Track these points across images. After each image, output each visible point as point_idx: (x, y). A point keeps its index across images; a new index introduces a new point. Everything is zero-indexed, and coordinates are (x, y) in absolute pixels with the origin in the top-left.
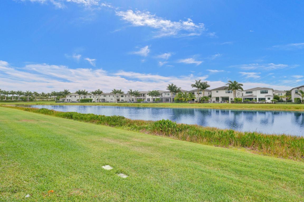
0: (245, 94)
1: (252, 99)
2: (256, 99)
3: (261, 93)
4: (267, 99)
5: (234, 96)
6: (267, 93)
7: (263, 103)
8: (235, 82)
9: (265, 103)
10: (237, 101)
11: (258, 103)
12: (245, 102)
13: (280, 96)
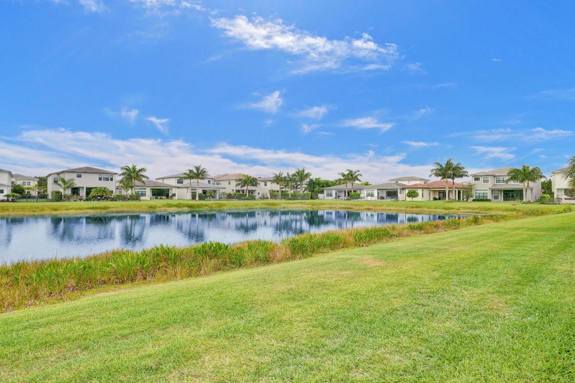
13: (26, 186)
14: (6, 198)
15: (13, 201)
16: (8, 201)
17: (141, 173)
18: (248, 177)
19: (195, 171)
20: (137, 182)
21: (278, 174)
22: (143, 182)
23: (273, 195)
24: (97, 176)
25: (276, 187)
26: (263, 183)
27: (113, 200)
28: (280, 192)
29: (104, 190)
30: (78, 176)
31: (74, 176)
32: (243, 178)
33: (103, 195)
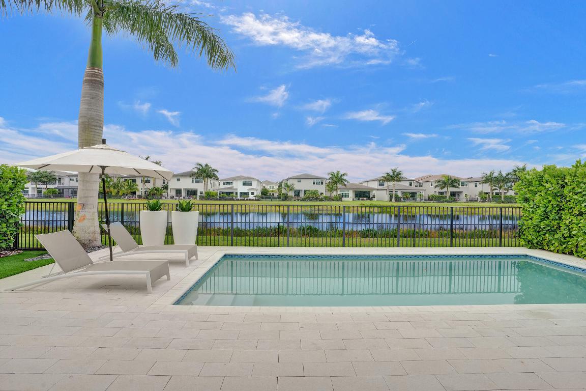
0: (222, 186)
1: (232, 193)
2: (237, 193)
3: (244, 184)
4: (250, 194)
5: (204, 189)
6: (251, 185)
7: (244, 200)
8: (206, 165)
9: (247, 200)
10: (209, 196)
11: (238, 200)
12: (221, 199)
13: (272, 189)
14: (254, 198)
15: (258, 200)
16: (255, 200)
17: (343, 177)
18: (449, 179)
19: (391, 174)
20: (340, 186)
21: (489, 174)
22: (345, 185)
23: (484, 197)
24: (312, 181)
25: (486, 188)
26: (473, 184)
27: (321, 200)
28: (491, 195)
29: (315, 192)
30: (298, 181)
31: (295, 182)
32: (443, 179)
33: (313, 196)
